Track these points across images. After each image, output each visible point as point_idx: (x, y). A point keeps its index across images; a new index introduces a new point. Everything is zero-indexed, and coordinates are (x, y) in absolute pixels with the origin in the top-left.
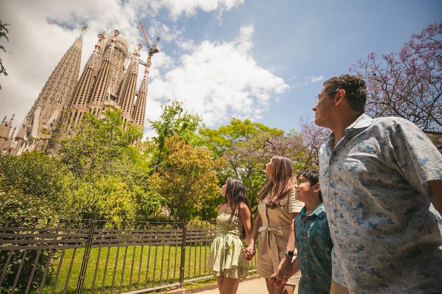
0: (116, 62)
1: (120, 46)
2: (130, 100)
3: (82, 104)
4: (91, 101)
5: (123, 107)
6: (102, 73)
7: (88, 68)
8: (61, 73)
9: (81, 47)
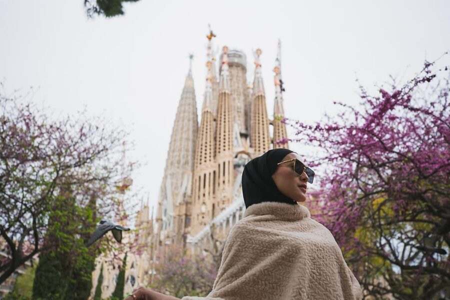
0: (236, 85)
1: (236, 60)
2: (264, 134)
3: (208, 162)
4: (217, 154)
5: (257, 149)
6: (221, 112)
7: (205, 113)
8: (181, 126)
9: (193, 84)
